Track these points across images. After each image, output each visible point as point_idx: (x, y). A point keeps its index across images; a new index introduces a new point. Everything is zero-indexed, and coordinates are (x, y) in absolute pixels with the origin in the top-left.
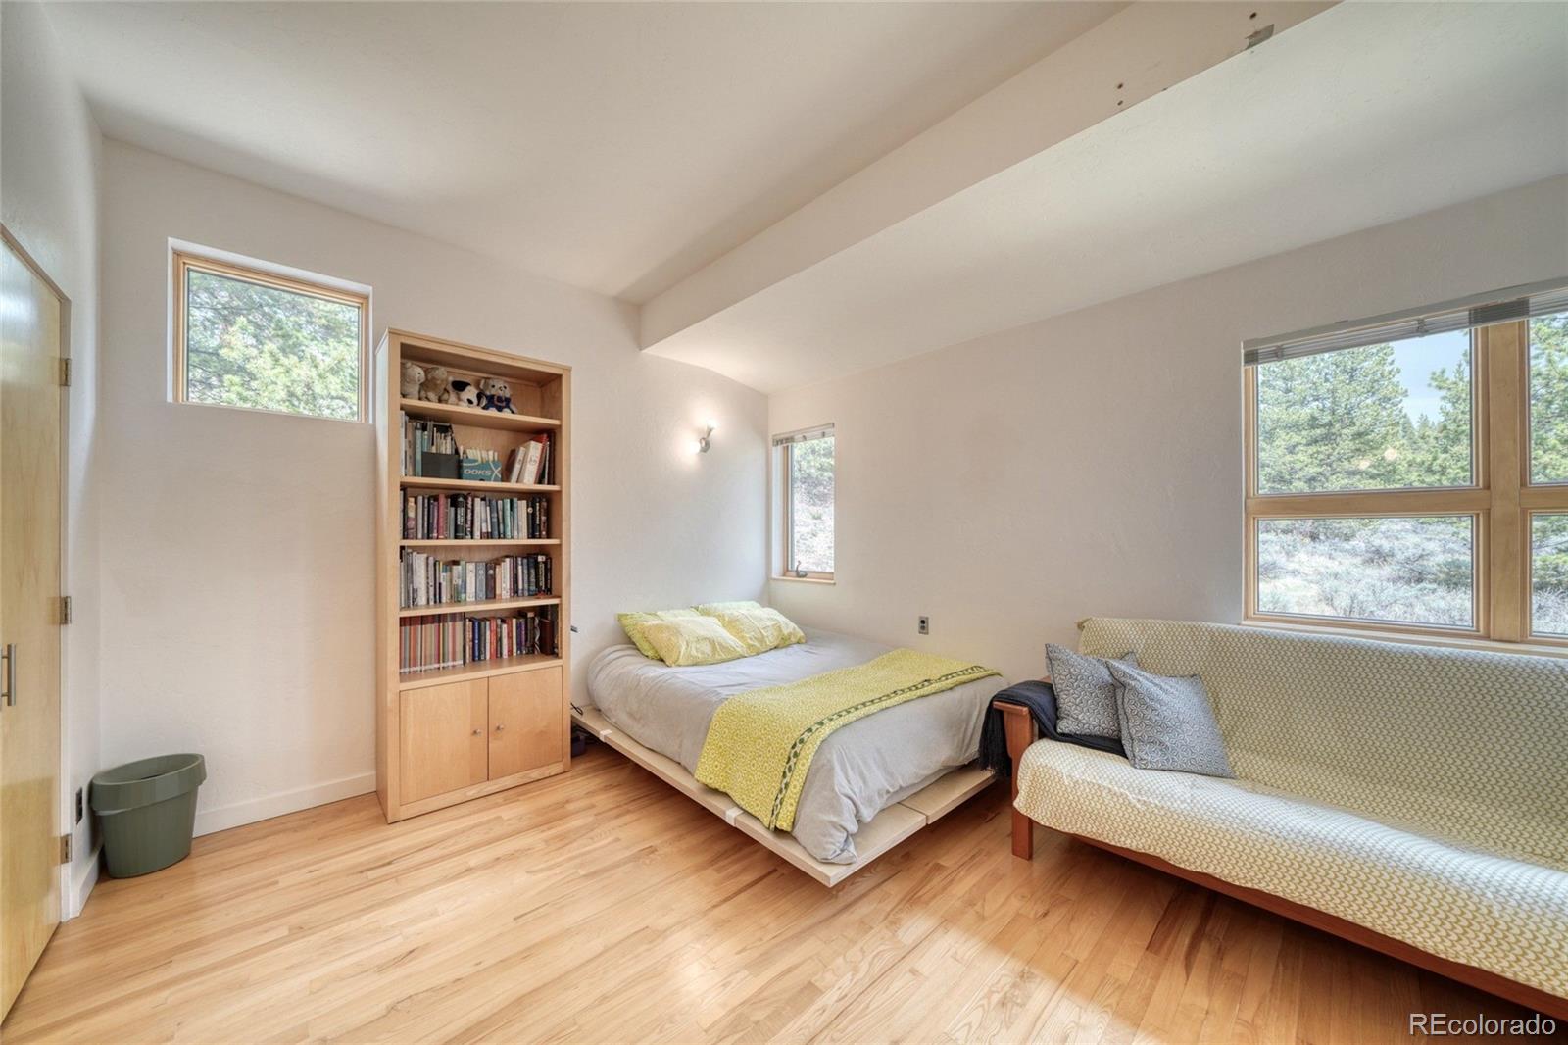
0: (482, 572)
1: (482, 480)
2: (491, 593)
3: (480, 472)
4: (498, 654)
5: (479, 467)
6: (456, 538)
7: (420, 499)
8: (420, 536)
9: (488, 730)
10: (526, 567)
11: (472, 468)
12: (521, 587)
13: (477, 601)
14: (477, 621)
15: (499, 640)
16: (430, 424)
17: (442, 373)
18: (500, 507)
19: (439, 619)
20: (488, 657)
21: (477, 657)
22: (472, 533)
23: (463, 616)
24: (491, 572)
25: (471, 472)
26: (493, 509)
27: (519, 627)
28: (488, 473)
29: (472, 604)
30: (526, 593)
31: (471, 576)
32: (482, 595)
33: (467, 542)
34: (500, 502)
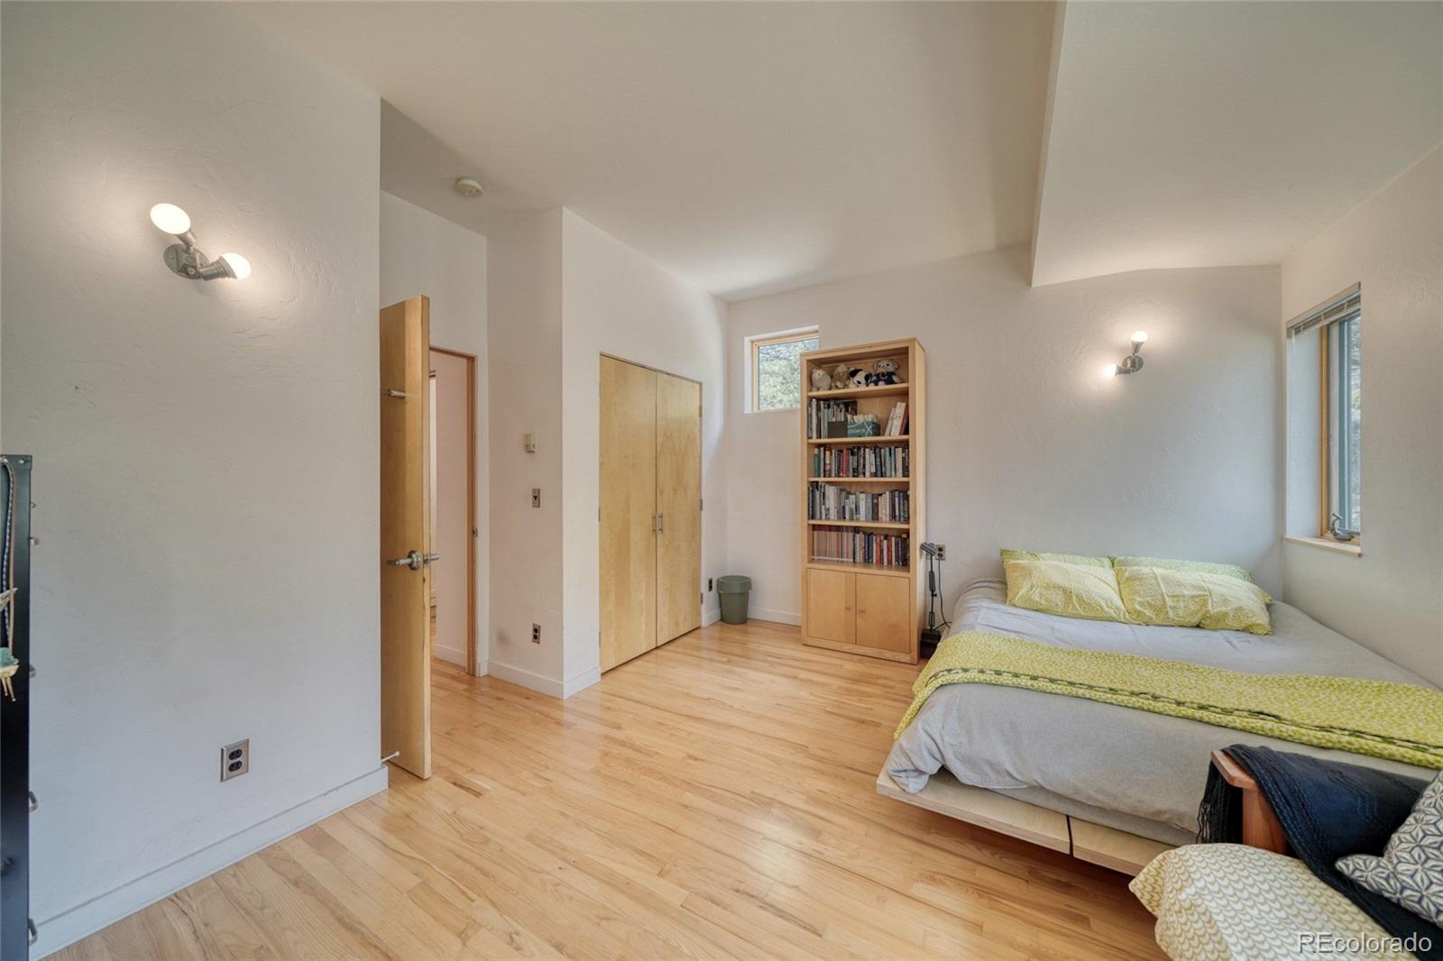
0: (870, 500)
1: (860, 436)
2: (875, 516)
3: (858, 431)
4: (881, 561)
5: (857, 428)
6: (854, 476)
7: (833, 451)
8: (833, 475)
9: (855, 609)
10: (901, 498)
11: (853, 428)
12: (897, 513)
13: (867, 521)
14: (869, 534)
15: (882, 551)
16: (832, 403)
17: (842, 368)
18: (882, 453)
19: (838, 529)
20: (874, 561)
21: (867, 560)
22: (864, 474)
23: (856, 530)
24: (875, 501)
25: (853, 431)
26: (877, 455)
27: (897, 544)
28: (863, 430)
29: (863, 521)
30: (902, 520)
31: (864, 503)
32: (870, 517)
33: (860, 479)
34: (882, 450)
